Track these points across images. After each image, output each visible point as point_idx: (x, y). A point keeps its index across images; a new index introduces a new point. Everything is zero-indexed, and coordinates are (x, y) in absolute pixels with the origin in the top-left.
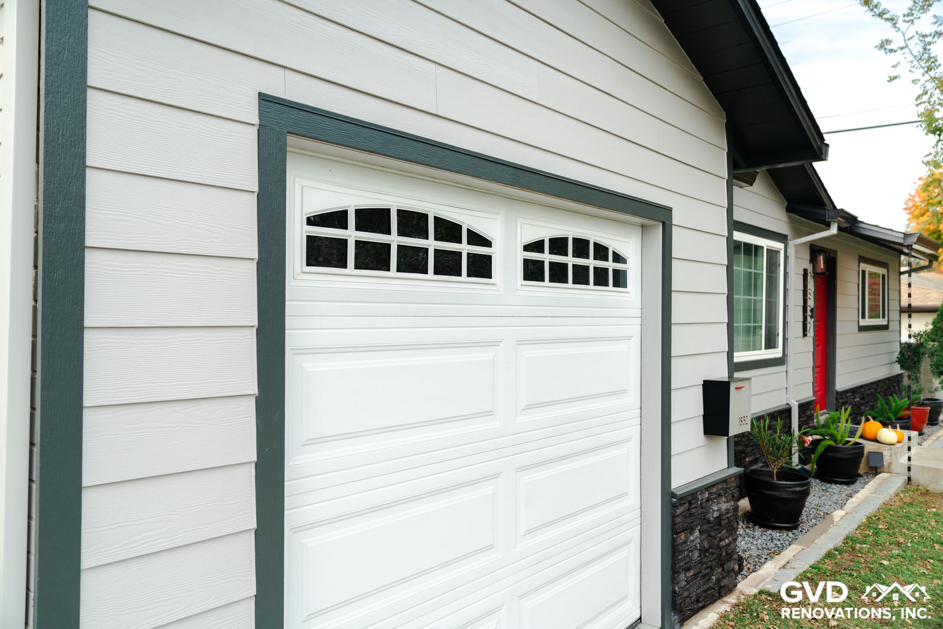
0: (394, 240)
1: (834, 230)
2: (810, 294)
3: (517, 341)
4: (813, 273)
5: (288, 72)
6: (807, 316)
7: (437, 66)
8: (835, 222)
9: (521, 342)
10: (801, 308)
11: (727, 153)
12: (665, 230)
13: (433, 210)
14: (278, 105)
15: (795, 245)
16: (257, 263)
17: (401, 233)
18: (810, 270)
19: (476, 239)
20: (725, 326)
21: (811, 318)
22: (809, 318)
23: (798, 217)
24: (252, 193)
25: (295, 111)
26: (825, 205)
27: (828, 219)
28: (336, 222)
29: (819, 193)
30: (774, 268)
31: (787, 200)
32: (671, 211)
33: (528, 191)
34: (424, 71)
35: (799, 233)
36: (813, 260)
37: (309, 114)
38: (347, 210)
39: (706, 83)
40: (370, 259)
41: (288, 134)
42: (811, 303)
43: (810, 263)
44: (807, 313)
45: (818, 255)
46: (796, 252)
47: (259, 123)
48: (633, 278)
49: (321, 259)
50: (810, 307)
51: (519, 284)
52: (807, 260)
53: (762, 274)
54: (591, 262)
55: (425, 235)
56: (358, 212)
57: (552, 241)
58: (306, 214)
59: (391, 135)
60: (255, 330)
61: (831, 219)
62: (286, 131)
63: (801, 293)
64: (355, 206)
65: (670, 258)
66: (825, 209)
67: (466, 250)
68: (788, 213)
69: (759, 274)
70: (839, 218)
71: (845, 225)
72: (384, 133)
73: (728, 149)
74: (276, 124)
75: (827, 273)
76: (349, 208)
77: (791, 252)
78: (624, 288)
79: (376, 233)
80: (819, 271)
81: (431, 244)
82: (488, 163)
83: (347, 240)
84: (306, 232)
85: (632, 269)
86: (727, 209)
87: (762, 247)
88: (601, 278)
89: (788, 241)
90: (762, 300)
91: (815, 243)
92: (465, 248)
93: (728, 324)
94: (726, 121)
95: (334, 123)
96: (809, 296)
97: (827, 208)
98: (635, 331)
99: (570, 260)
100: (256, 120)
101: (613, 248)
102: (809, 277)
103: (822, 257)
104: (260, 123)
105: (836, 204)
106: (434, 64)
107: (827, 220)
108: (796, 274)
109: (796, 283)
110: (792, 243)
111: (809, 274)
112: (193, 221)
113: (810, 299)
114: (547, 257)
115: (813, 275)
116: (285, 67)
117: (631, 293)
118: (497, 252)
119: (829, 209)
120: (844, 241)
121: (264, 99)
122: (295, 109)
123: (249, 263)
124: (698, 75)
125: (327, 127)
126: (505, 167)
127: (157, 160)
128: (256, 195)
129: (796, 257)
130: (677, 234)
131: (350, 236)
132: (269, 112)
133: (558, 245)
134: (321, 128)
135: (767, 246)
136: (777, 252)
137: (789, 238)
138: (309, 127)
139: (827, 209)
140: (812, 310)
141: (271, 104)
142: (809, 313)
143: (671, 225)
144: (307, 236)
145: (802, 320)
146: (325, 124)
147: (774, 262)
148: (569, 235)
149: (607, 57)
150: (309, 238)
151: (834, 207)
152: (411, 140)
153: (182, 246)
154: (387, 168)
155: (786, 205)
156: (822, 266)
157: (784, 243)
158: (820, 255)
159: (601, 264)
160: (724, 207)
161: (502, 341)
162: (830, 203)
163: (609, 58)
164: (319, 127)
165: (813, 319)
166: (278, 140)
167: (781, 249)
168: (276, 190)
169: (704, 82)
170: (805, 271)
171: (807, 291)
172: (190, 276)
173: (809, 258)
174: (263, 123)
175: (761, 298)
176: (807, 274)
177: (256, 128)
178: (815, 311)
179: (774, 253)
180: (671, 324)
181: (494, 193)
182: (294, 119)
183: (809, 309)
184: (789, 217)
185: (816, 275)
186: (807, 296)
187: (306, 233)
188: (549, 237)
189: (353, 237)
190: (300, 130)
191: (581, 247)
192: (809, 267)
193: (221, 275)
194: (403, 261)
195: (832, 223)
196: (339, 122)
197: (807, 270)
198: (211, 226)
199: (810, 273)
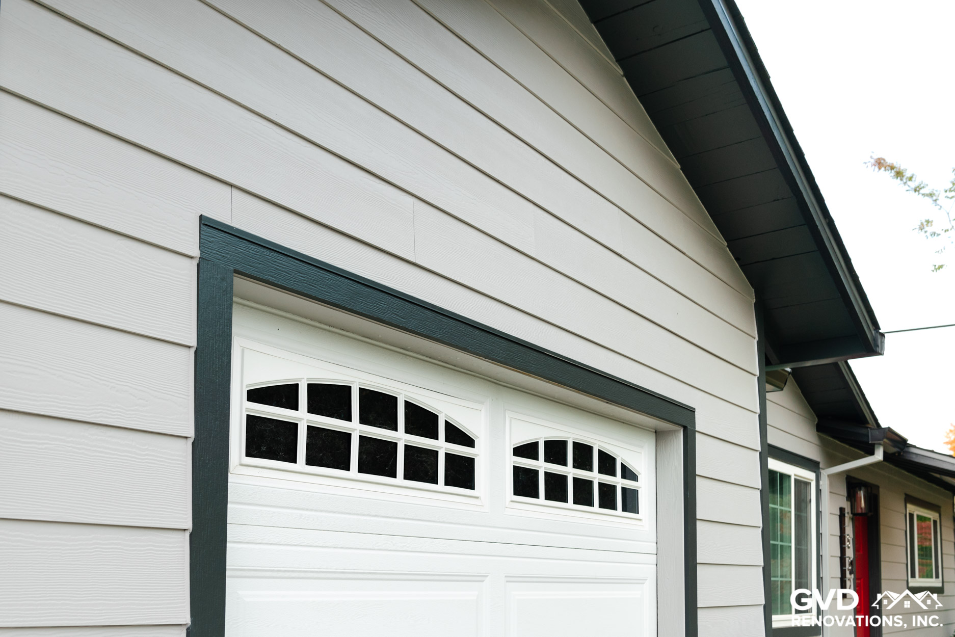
0: (355, 428)
1: (879, 456)
2: (849, 541)
3: (506, 576)
4: (852, 513)
5: (235, 192)
6: (845, 570)
7: (415, 200)
8: (880, 444)
9: (512, 579)
10: (838, 560)
11: (757, 342)
12: (687, 438)
13: (404, 393)
14: (223, 234)
15: (829, 476)
16: (193, 444)
17: (363, 421)
18: (848, 510)
19: (456, 435)
20: (761, 570)
21: (850, 573)
22: (848, 573)
23: (831, 439)
24: (187, 349)
25: (245, 243)
26: (868, 423)
27: (872, 441)
28: (284, 400)
29: (859, 405)
30: (803, 505)
31: (817, 416)
32: (694, 412)
33: (523, 373)
34: (400, 206)
35: (833, 461)
36: (851, 496)
37: (261, 249)
38: (298, 385)
39: (730, 250)
40: (325, 452)
41: (235, 274)
42: (850, 553)
43: (847, 500)
44: (845, 567)
45: (857, 489)
46: (831, 485)
47: (199, 256)
48: (645, 500)
49: (264, 448)
50: (850, 558)
51: (508, 500)
52: (844, 496)
53: (790, 512)
54: (595, 477)
55: (394, 425)
56: (312, 388)
57: (548, 444)
58: (247, 386)
59: (359, 285)
60: (187, 535)
61: (876, 441)
62: (232, 269)
63: (837, 540)
64: (308, 380)
65: (694, 475)
66: (867, 428)
67: (444, 449)
68: (819, 434)
69: (786, 512)
70: (885, 440)
71: (893, 450)
72: (351, 282)
73: (759, 337)
74: (221, 259)
75: (870, 514)
76: (300, 381)
77: (825, 484)
78: (635, 513)
79: (333, 417)
80: (860, 511)
81: (401, 438)
82: (477, 332)
83: (297, 424)
84: (247, 409)
85: (645, 487)
86: (759, 416)
87: (789, 477)
88: (608, 498)
89: (820, 470)
90: (790, 547)
91: (853, 475)
92: (442, 446)
93: (764, 568)
94: (755, 300)
95: (291, 262)
96: (847, 543)
97: (870, 426)
98: (650, 571)
99: (570, 471)
100: (196, 252)
101: (622, 459)
102: (847, 520)
103: (862, 492)
104: (201, 255)
105: (880, 421)
106: (412, 197)
107: (870, 442)
108: (831, 514)
109: (831, 526)
110: (826, 473)
111: (846, 515)
112: (114, 381)
113: (849, 548)
114: (541, 466)
115: (851, 516)
116: (232, 185)
117: (643, 520)
118: (480, 454)
119: (873, 427)
120: (887, 474)
121: (206, 223)
122: (245, 241)
123: (182, 442)
124: (721, 239)
125: (283, 268)
126: (497, 339)
127: (71, 295)
128: (193, 351)
129: (830, 492)
130: (701, 444)
131: (301, 419)
132: (213, 241)
133: (556, 451)
134: (276, 268)
135: (795, 475)
136: (807, 484)
137: (821, 466)
138: (260, 266)
139: (870, 428)
140: (851, 563)
141: (215, 232)
142: (848, 567)
143: (694, 431)
144: (247, 415)
145: (840, 576)
146: (279, 263)
147: (803, 497)
148: (569, 438)
149: (615, 207)
150: (249, 417)
151: (878, 425)
152: (383, 294)
153: (99, 413)
154: (348, 331)
155: (816, 423)
156: (863, 505)
157: (815, 472)
158: (860, 490)
159: (607, 479)
160: (756, 413)
161: (488, 576)
162: (873, 420)
163: (617, 208)
164: (273, 267)
165: (852, 575)
166: (223, 279)
167: (812, 480)
168: (219, 346)
169: (728, 249)
170: (842, 510)
171: (845, 537)
172: (107, 456)
173: (846, 494)
174: (205, 256)
175: (789, 545)
176: (844, 515)
177: (195, 263)
178: (854, 564)
179: (802, 484)
180: (697, 563)
181: (477, 375)
182: (243, 253)
183: (848, 561)
184: (820, 438)
185: (856, 516)
186: (845, 544)
187: (246, 411)
188: (545, 438)
189: (305, 421)
190: (250, 269)
191: (583, 455)
192: (846, 505)
193: (146, 457)
194: (366, 458)
195: (876, 446)
196: (297, 262)
197: (844, 509)
198: (136, 389)
199: (848, 513)
